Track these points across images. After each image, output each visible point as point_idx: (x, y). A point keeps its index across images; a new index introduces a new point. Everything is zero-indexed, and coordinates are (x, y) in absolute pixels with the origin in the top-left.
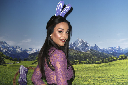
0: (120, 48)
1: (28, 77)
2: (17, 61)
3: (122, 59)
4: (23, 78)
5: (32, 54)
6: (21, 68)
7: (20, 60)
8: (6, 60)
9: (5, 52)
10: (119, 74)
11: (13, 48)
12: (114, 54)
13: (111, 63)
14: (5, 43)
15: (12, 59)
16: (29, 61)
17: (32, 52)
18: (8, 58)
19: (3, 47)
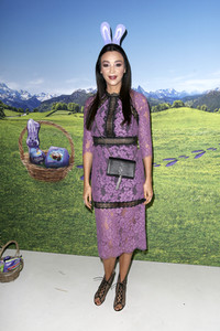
0: (173, 91)
1: (40, 136)
2: (24, 112)
3: (177, 106)
4: (34, 137)
5: (45, 102)
6: (30, 122)
7: (29, 111)
8: (6, 112)
9: (5, 100)
10: (173, 128)
11: (17, 93)
12: (166, 99)
13: (162, 112)
14: (4, 85)
15: (15, 110)
16: (42, 111)
17: (46, 99)
18: (10, 109)
19: (2, 92)
